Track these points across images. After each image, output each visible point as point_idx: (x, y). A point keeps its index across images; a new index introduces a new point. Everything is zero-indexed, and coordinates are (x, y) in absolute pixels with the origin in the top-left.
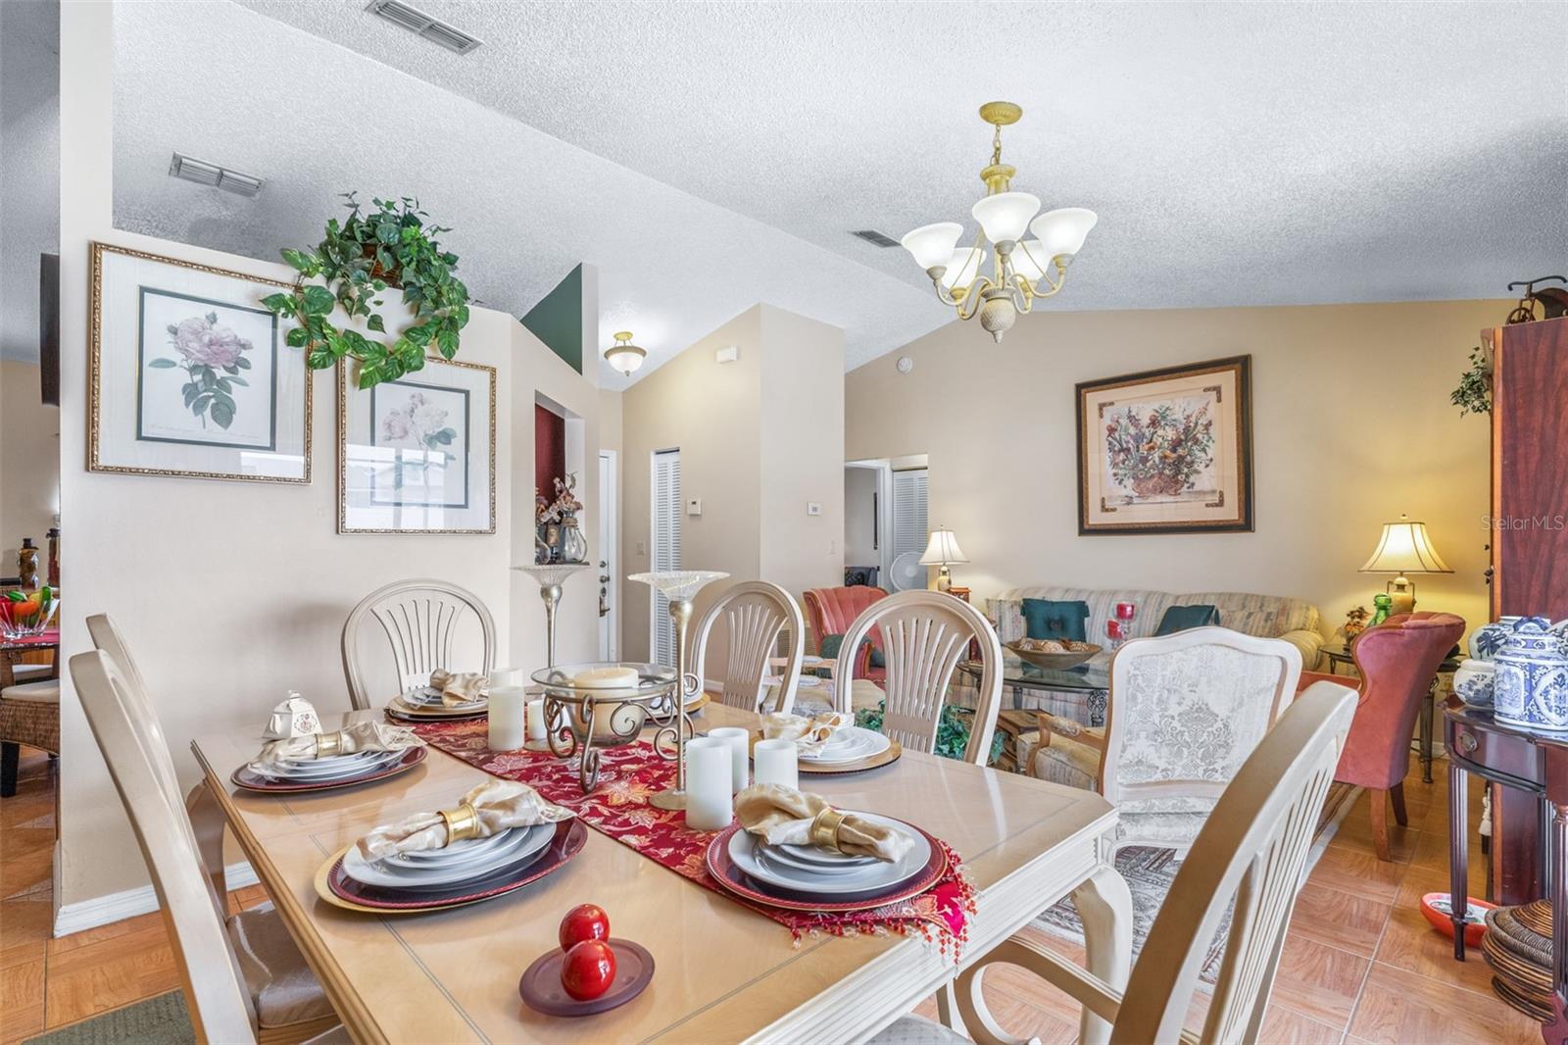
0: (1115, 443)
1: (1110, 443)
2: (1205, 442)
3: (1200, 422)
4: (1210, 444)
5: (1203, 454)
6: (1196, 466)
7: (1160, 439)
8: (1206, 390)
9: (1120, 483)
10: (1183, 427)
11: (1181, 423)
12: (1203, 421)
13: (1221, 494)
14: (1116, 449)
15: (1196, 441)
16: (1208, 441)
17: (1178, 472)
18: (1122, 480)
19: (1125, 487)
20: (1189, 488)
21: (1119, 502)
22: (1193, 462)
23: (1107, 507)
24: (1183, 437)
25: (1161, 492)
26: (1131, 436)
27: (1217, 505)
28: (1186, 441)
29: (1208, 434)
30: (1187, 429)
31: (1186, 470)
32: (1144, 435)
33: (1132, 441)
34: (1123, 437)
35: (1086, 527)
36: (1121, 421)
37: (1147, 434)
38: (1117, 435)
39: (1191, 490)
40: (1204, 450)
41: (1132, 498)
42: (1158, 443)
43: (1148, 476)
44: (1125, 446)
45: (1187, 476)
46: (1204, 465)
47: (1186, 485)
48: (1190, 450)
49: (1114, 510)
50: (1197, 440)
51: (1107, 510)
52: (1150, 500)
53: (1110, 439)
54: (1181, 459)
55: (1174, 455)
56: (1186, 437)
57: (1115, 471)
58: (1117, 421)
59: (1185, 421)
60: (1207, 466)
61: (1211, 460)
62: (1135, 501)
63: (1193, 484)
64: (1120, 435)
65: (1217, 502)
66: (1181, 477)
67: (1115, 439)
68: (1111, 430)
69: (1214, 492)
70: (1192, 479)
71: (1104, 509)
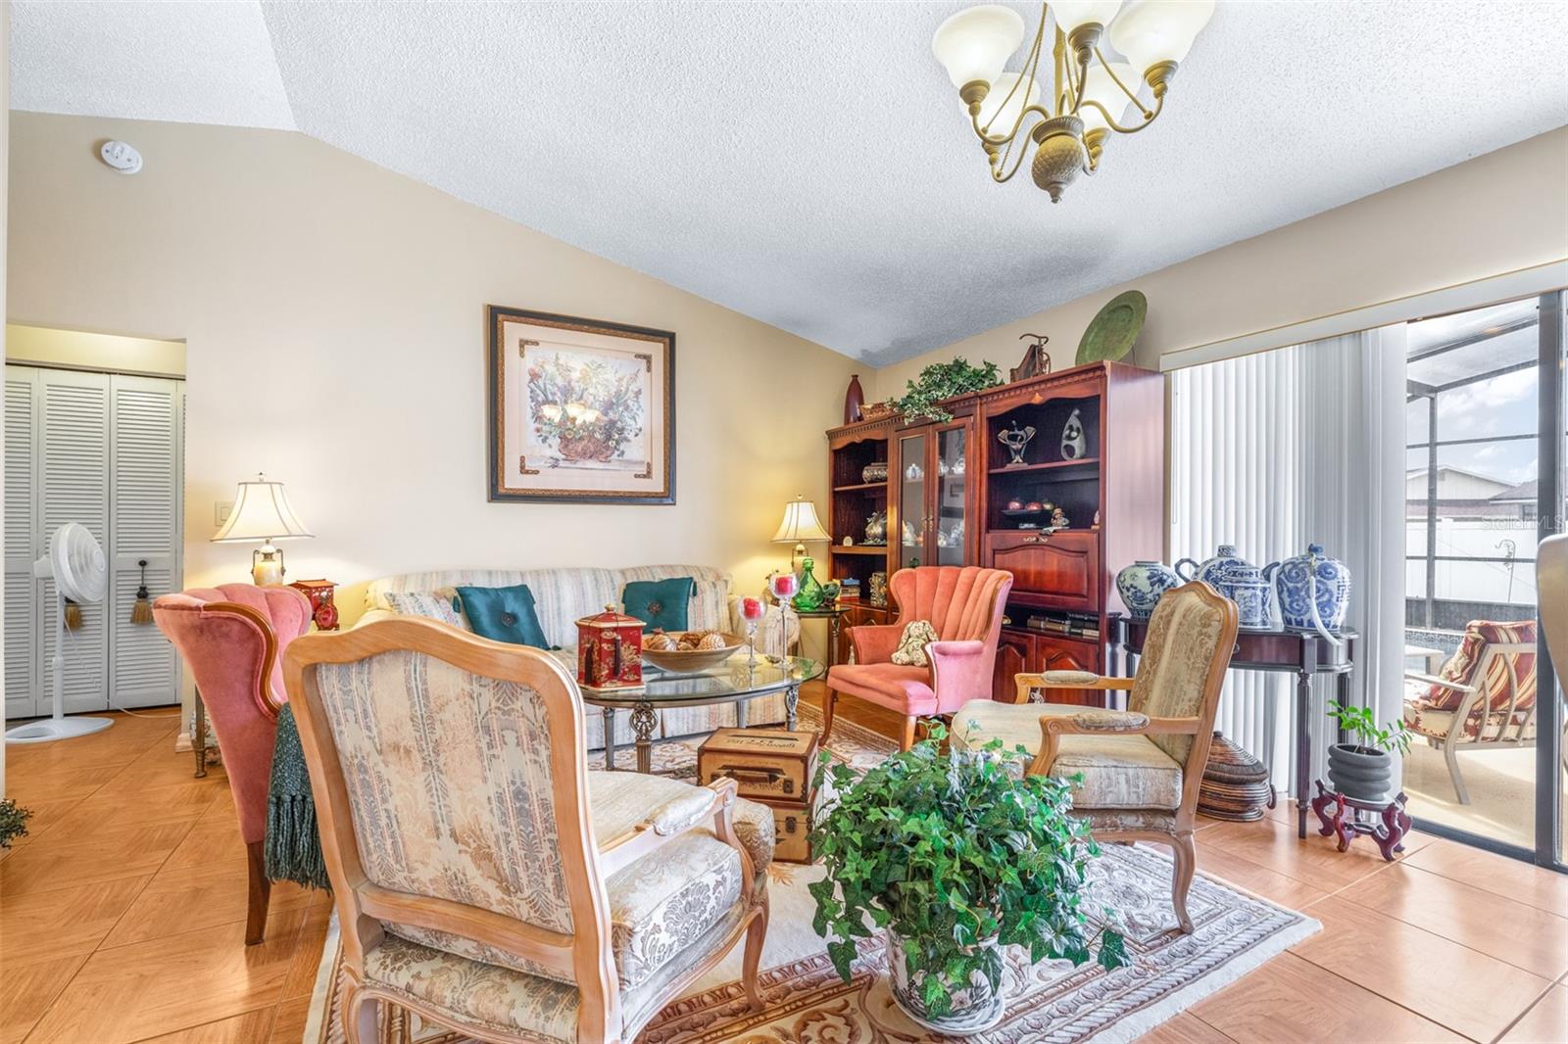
0: (538, 392)
1: (532, 392)
2: (635, 410)
3: (630, 388)
4: (639, 412)
5: (632, 422)
6: (626, 433)
7: (591, 397)
8: (638, 356)
9: (544, 441)
10: (615, 390)
11: (613, 385)
12: (634, 387)
13: (649, 466)
14: (540, 399)
15: (627, 408)
16: (638, 409)
17: (609, 437)
18: (546, 438)
19: (550, 446)
20: (619, 456)
21: (542, 464)
22: (623, 429)
23: (527, 468)
24: (614, 401)
25: (591, 457)
26: (559, 388)
27: (644, 476)
28: (618, 406)
29: (637, 402)
30: (618, 394)
31: (617, 436)
32: (573, 389)
33: (559, 395)
34: (548, 386)
35: (501, 491)
36: (547, 367)
37: (577, 389)
38: (541, 382)
39: (621, 458)
40: (634, 418)
41: (557, 460)
42: (589, 402)
43: (577, 437)
44: (550, 398)
45: (618, 443)
46: (633, 434)
47: (617, 453)
48: (621, 415)
49: (536, 472)
50: (628, 406)
51: (527, 472)
52: (579, 465)
53: (532, 385)
54: (613, 423)
55: (606, 418)
56: (618, 401)
57: (537, 425)
58: (542, 367)
59: (616, 384)
60: (636, 435)
61: (640, 430)
62: (562, 464)
63: (623, 453)
64: (545, 384)
65: (645, 473)
66: (612, 443)
67: (539, 387)
68: (534, 376)
69: (642, 462)
70: (622, 447)
71: (523, 470)
